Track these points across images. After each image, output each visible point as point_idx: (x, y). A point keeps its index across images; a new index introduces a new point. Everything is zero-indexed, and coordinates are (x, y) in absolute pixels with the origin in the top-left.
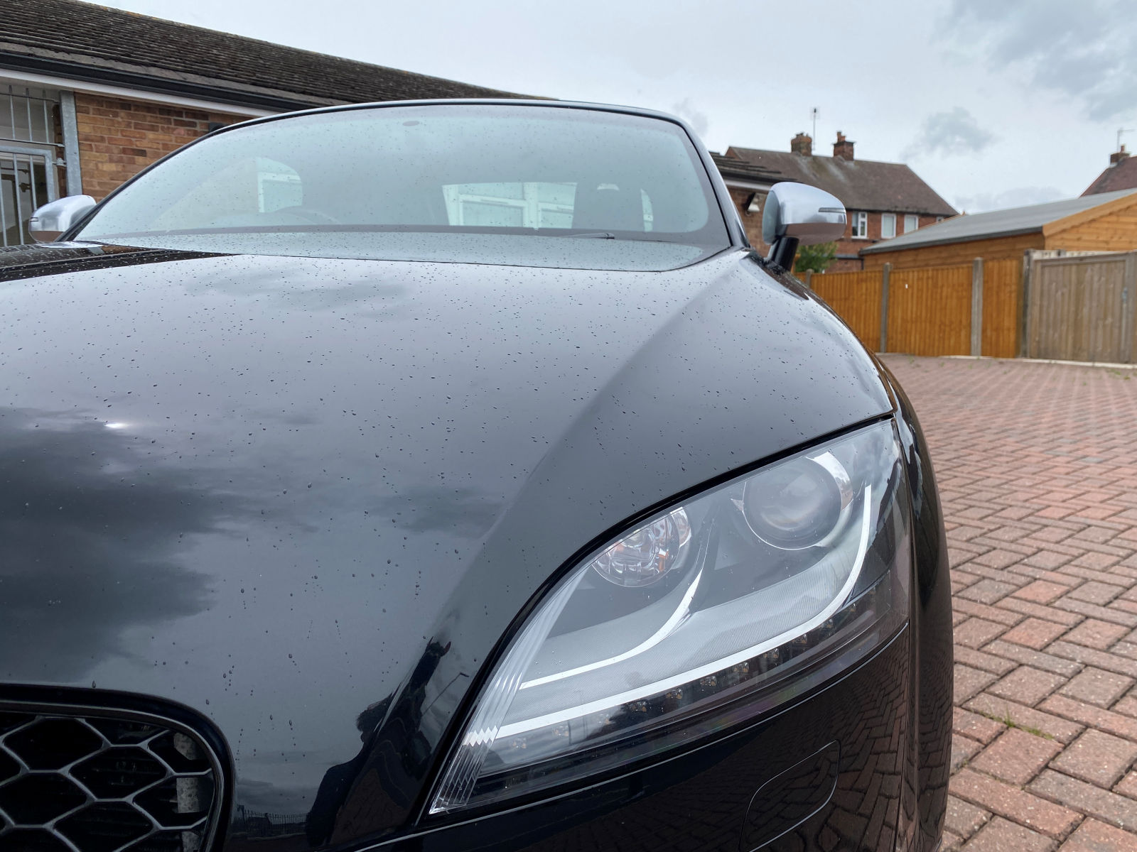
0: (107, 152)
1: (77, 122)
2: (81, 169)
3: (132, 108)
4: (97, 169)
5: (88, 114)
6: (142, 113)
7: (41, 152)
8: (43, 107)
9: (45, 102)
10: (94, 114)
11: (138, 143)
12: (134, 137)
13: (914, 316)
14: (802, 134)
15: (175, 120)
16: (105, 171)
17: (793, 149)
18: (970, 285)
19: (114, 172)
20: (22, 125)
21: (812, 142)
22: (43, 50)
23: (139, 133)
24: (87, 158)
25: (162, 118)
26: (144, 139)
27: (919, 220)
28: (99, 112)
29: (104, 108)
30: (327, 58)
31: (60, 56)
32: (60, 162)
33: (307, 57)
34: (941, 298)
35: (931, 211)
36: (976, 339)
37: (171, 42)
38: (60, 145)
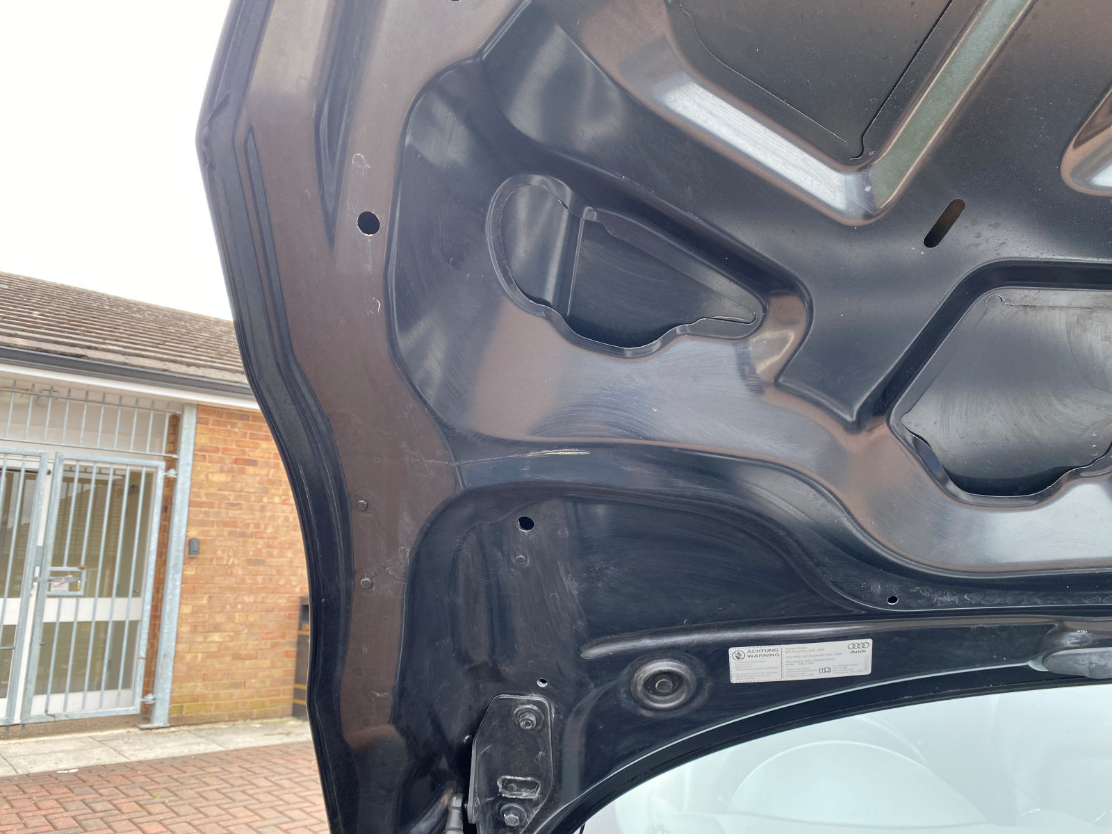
1: (196, 433)
2: (191, 480)
3: (251, 419)
4: (207, 479)
5: (207, 424)
7: (155, 463)
8: (165, 418)
9: (167, 413)
10: (212, 425)
11: (251, 453)
12: (248, 447)
16: (214, 482)
19: (223, 482)
22: (175, 365)
23: (253, 443)
24: (198, 469)
26: (257, 449)
28: (218, 423)
29: (223, 419)
32: (172, 473)
38: (175, 456)
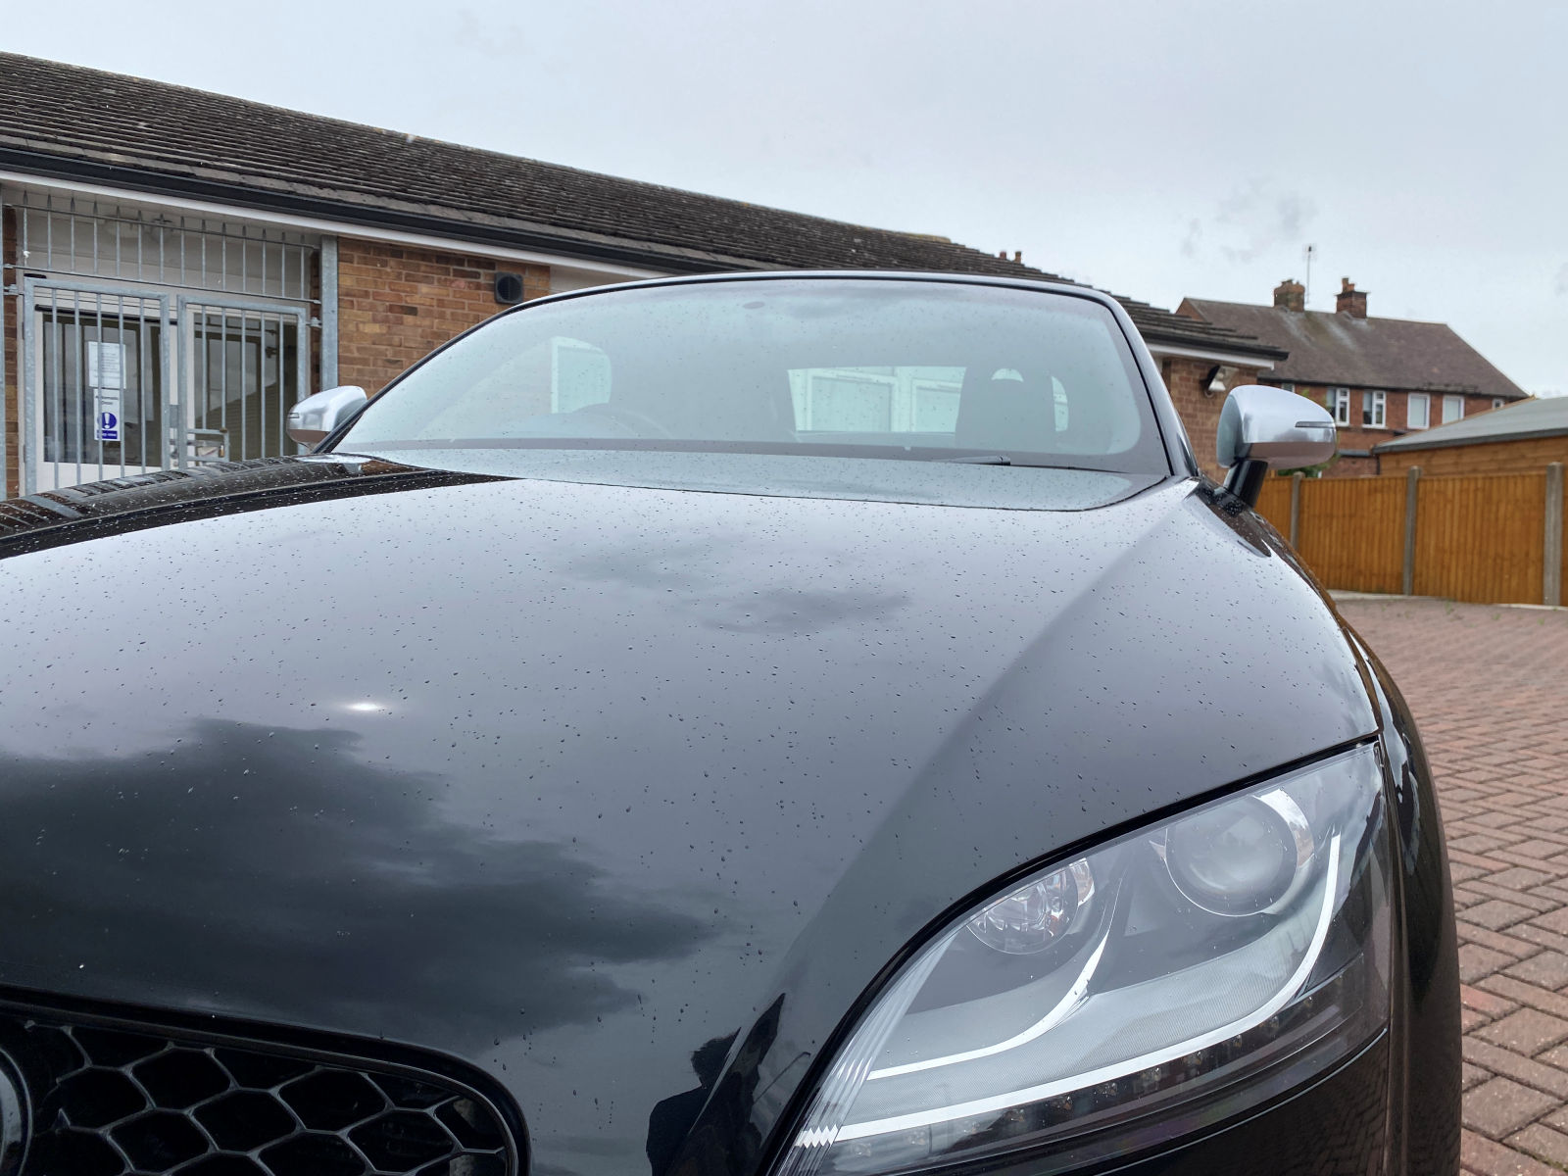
0: (370, 310)
1: (338, 273)
2: (339, 330)
3: (404, 256)
4: (358, 329)
5: (352, 262)
6: (417, 262)
7: (293, 309)
8: (300, 254)
9: (303, 249)
10: (358, 263)
11: (408, 299)
12: (404, 292)
13: (1454, 544)
14: (1290, 281)
15: (454, 270)
16: (366, 334)
17: (1276, 303)
18: (1543, 501)
19: (377, 334)
20: (274, 277)
21: (1306, 293)
22: (306, 187)
23: (410, 287)
24: (346, 317)
25: (438, 268)
26: (416, 293)
27: (1466, 404)
28: (365, 261)
29: (371, 256)
30: (647, 187)
31: (325, 193)
32: (315, 322)
33: (621, 187)
34: (1497, 519)
35: (1484, 391)
36: (1552, 582)
37: (456, 171)
38: (316, 302)
